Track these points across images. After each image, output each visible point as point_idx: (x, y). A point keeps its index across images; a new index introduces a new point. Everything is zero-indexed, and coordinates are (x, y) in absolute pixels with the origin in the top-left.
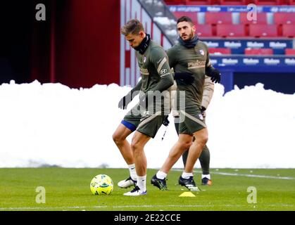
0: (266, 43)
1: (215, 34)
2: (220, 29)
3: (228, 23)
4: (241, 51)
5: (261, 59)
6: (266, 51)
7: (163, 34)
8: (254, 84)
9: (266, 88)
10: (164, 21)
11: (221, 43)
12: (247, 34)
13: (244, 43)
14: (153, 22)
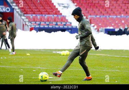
0: (45, 23)
1: (34, 20)
2: (35, 19)
3: (37, 18)
4: (40, 24)
5: (44, 26)
6: (45, 25)
7: (23, 20)
8: (42, 31)
9: (45, 32)
10: (23, 17)
11: (36, 22)
12: (41, 20)
13: (40, 22)
14: (21, 18)
